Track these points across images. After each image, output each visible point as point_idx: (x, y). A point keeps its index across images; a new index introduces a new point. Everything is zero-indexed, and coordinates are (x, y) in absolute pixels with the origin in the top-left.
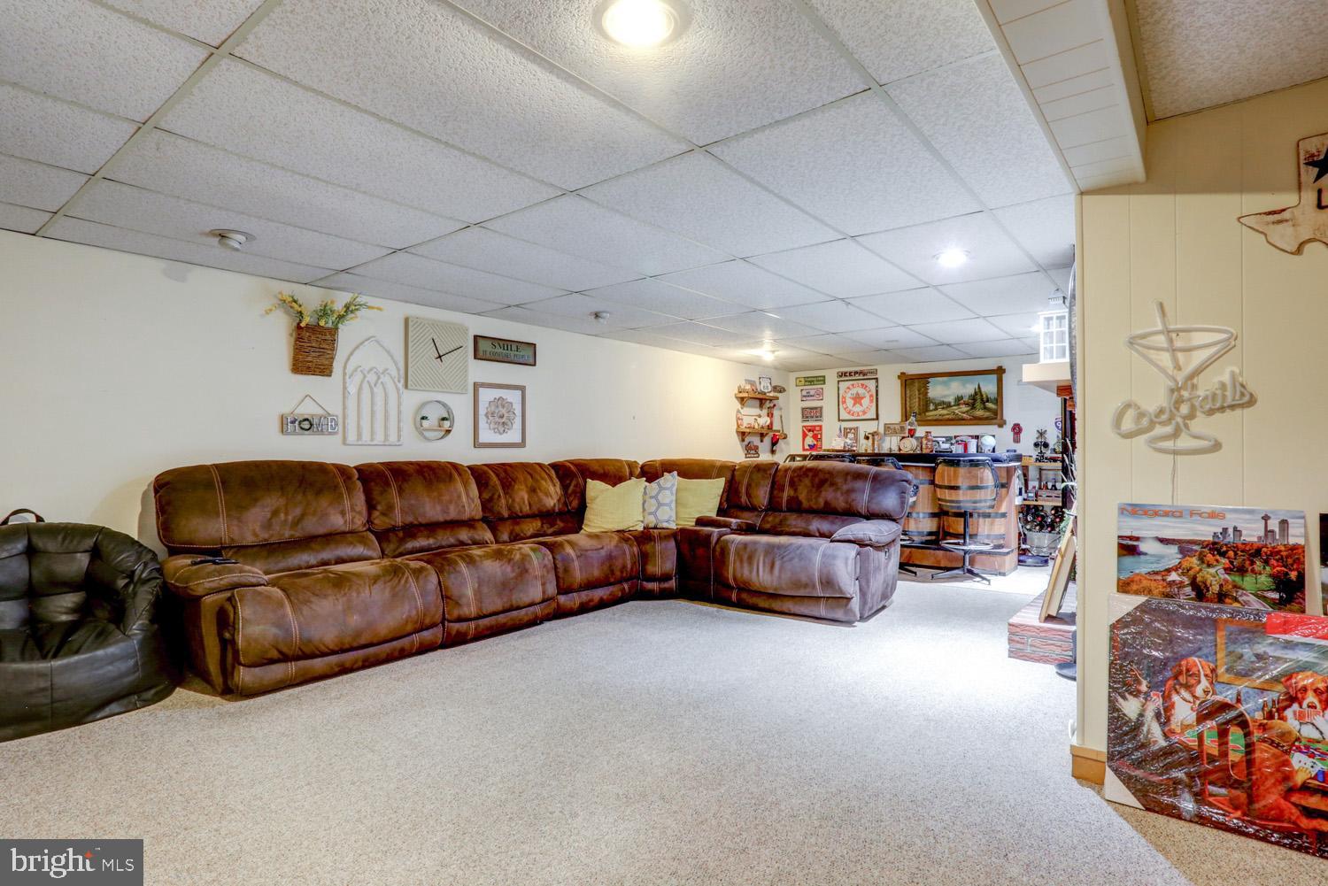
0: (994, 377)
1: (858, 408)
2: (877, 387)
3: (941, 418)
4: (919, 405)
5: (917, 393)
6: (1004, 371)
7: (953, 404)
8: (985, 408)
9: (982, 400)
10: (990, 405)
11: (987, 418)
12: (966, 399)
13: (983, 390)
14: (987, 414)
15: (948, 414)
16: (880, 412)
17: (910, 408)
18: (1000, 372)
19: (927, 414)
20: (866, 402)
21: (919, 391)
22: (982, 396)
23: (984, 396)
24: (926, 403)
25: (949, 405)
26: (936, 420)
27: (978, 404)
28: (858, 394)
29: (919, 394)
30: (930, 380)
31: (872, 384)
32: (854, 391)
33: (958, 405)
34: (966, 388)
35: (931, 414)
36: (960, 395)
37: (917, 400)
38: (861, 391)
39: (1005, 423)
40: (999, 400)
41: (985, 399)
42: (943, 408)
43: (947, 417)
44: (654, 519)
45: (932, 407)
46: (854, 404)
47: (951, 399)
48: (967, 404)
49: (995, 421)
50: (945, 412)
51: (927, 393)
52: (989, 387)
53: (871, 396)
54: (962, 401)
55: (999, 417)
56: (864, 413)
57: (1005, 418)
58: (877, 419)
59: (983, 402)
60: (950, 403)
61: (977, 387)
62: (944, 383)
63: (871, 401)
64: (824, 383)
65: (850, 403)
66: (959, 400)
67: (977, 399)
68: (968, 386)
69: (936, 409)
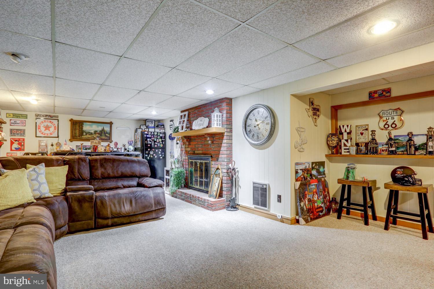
0: (109, 125)
1: (47, 132)
2: (58, 124)
3: (88, 138)
4: (79, 133)
5: (78, 128)
6: (113, 123)
7: (93, 133)
8: (106, 136)
9: (104, 132)
10: (107, 135)
11: (106, 140)
12: (98, 132)
13: (105, 129)
14: (106, 138)
15: (91, 137)
16: (59, 134)
17: (75, 134)
18: (111, 124)
19: (82, 136)
20: (52, 129)
21: (79, 127)
22: (104, 131)
23: (105, 132)
24: (82, 132)
25: (92, 134)
26: (86, 139)
27: (103, 134)
28: (47, 125)
29: (79, 128)
30: (84, 123)
31: (55, 122)
32: (46, 124)
33: (96, 134)
34: (99, 128)
35: (84, 137)
36: (96, 130)
37: (78, 130)
38: (49, 124)
39: (112, 141)
40: (110, 134)
41: (105, 133)
42: (89, 135)
43: (91, 138)
44: (39, 193)
45: (84, 134)
46: (45, 130)
47: (93, 132)
48: (98, 134)
49: (109, 141)
50: (90, 136)
51: (82, 128)
52: (107, 128)
53: (55, 127)
54: (97, 133)
55: (110, 139)
56: (51, 134)
57: (112, 140)
58: (58, 137)
59: (105, 134)
60: (92, 133)
61: (103, 128)
62: (90, 125)
63: (55, 129)
64: (27, 118)
65: (43, 129)
66: (96, 132)
67: (102, 132)
68: (99, 127)
69: (86, 135)
